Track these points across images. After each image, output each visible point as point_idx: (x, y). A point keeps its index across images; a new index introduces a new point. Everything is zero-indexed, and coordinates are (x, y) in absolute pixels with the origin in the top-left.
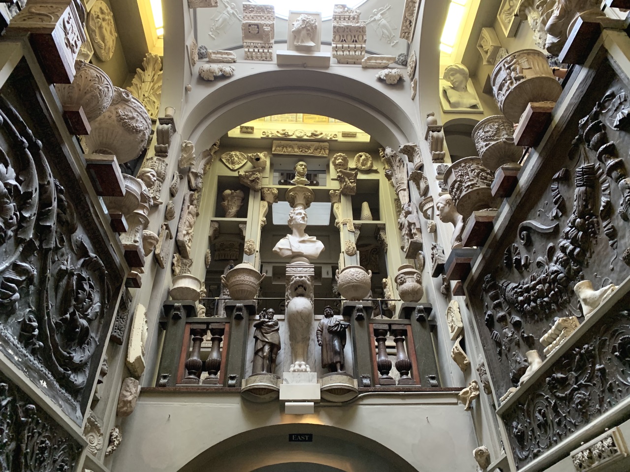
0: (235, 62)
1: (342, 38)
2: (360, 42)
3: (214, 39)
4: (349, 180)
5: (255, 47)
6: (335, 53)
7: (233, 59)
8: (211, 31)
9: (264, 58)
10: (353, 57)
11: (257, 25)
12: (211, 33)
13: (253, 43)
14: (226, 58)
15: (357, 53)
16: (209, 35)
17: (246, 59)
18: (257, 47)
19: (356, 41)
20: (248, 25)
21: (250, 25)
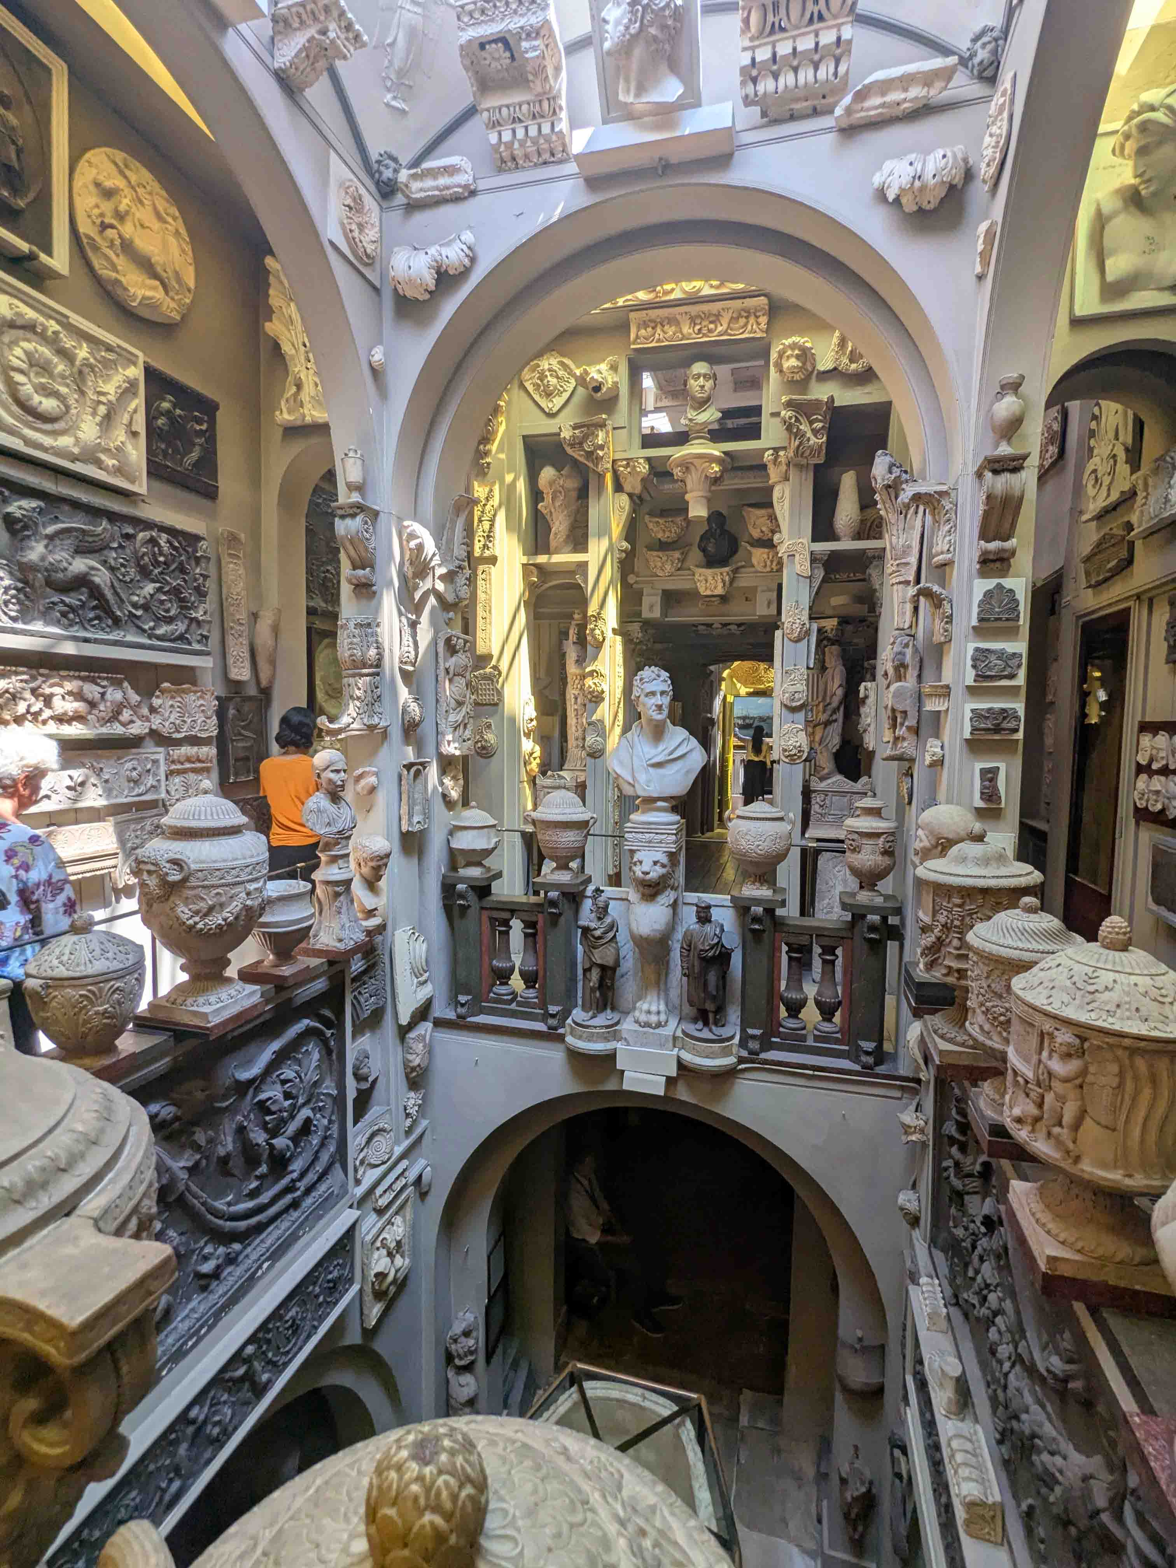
0: (473, 193)
1: (770, 18)
2: (835, 17)
3: (403, 112)
4: (811, 423)
5: (514, 121)
6: (750, 89)
7: (466, 187)
8: (389, 90)
9: (546, 156)
10: (807, 93)
11: (503, 40)
12: (389, 96)
13: (508, 106)
14: (447, 188)
15: (822, 74)
16: (388, 105)
17: (500, 170)
18: (520, 121)
19: (821, 18)
20: (476, 46)
21: (482, 46)
